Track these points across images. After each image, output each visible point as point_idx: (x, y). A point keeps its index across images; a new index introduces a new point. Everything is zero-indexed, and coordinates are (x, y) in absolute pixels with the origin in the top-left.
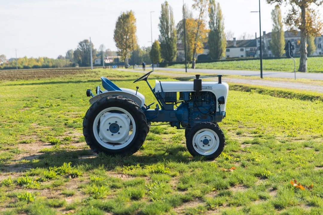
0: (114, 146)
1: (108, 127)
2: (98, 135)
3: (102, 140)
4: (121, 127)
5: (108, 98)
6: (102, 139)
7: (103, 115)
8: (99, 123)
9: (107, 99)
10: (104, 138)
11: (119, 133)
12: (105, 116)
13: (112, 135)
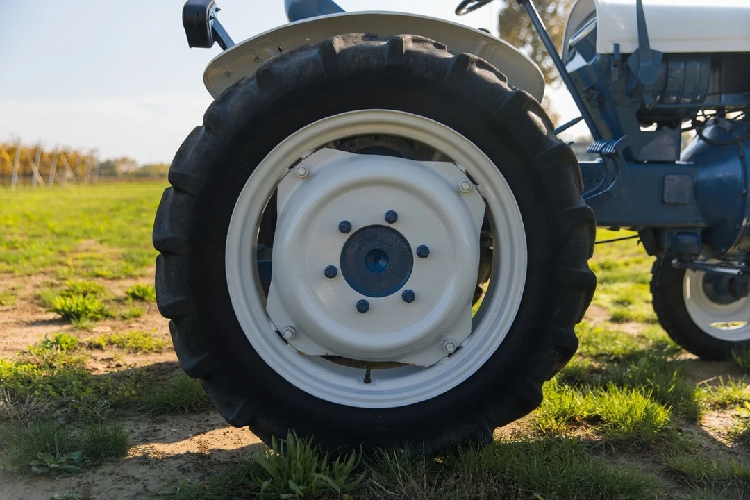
0: (367, 381)
1: (331, 250)
2: (264, 305)
3: (286, 341)
4: (424, 252)
5: (339, 44)
6: (287, 335)
7: (300, 169)
8: (268, 221)
9: (328, 48)
10: (302, 329)
11: (409, 297)
12: (308, 177)
13: (363, 307)
